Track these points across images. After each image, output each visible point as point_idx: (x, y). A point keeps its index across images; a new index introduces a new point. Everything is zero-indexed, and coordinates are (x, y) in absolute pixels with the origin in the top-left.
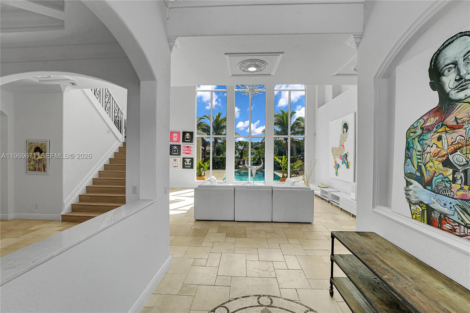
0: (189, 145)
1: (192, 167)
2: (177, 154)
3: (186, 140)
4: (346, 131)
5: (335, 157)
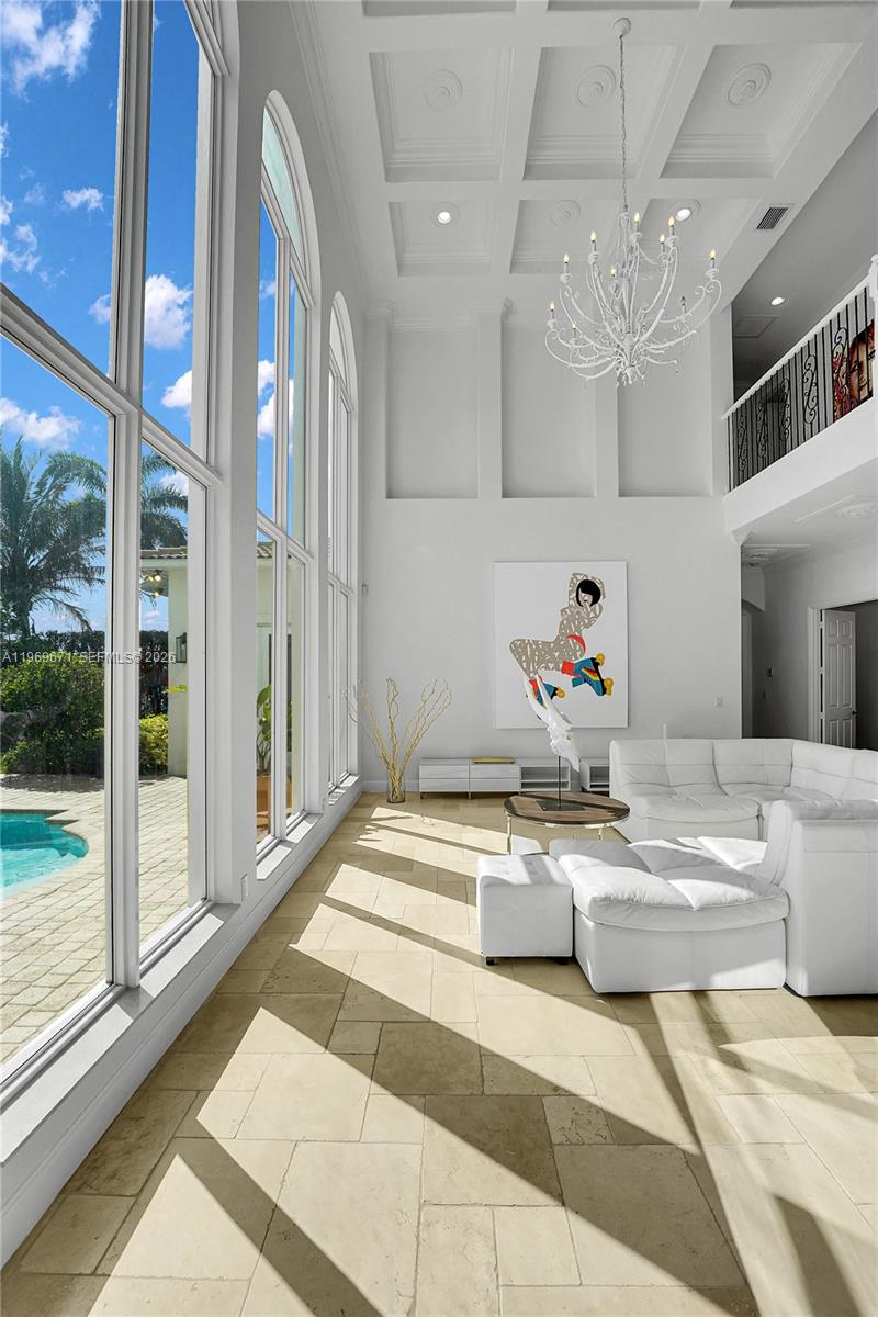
4: (591, 601)
5: (532, 669)
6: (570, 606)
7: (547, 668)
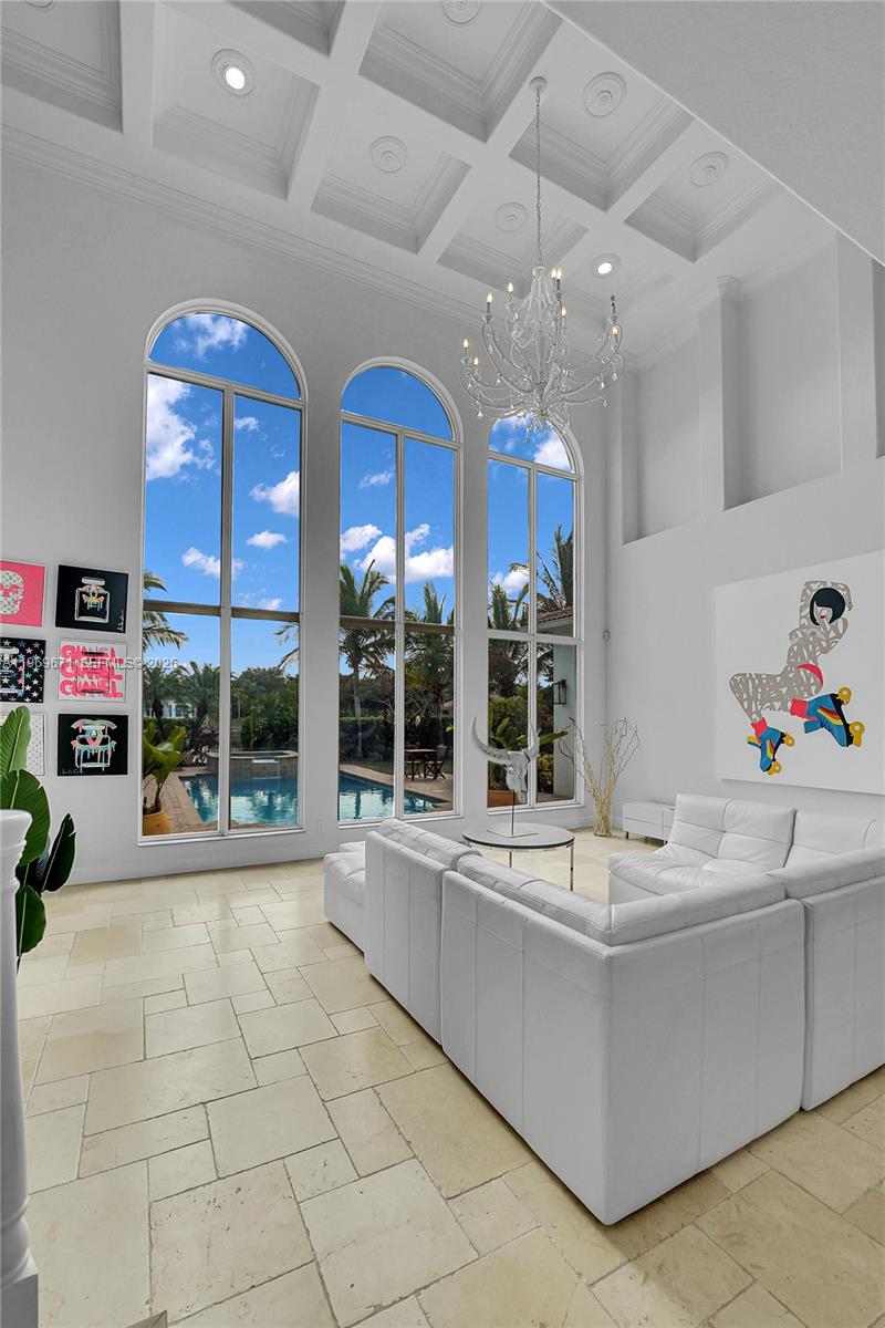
0: (103, 646)
1: (118, 765)
2: (20, 693)
3: (80, 615)
4: (830, 616)
5: (754, 710)
6: (802, 626)
7: (772, 708)
